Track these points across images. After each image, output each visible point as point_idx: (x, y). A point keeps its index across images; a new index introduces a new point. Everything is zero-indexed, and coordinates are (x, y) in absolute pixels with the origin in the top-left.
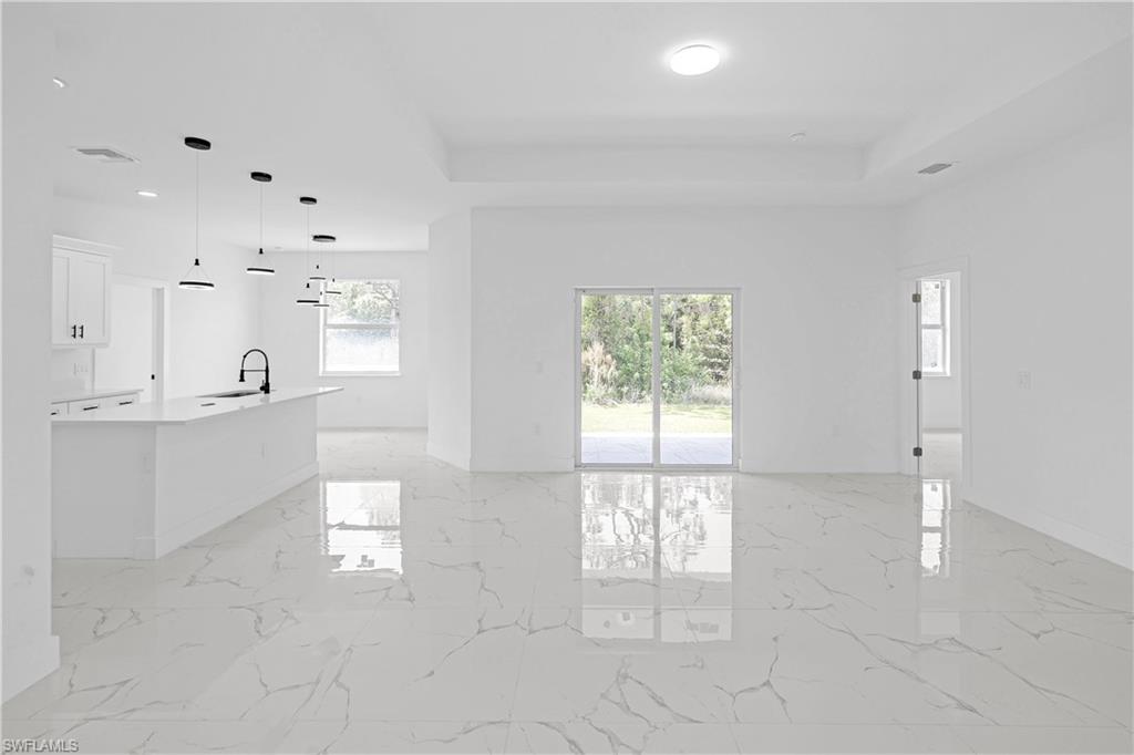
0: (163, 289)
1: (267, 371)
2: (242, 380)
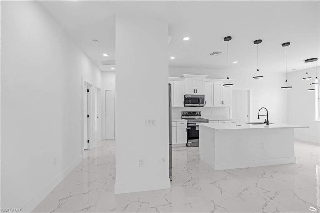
0: (249, 90)
1: (267, 116)
2: (259, 118)
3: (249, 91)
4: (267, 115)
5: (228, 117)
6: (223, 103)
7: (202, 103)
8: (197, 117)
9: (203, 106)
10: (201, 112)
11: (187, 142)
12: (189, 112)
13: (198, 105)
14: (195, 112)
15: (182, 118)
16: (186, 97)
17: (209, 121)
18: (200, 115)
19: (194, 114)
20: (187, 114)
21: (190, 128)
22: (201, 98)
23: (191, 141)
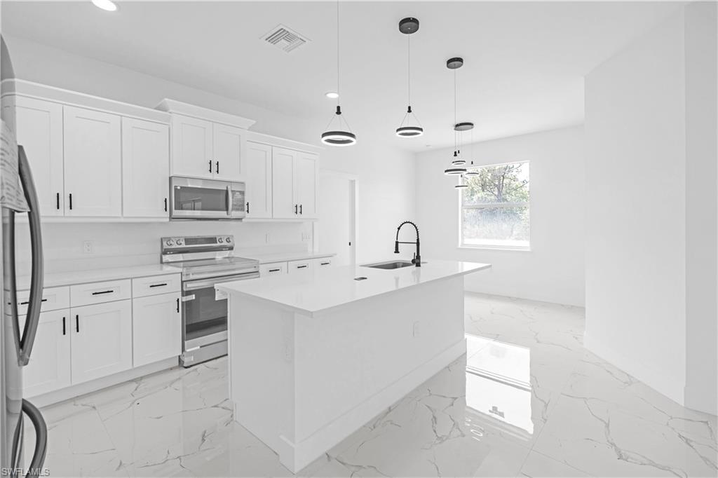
0: (355, 181)
1: (418, 244)
2: (397, 251)
3: (353, 182)
4: (418, 240)
5: (310, 250)
6: (298, 209)
7: (237, 210)
8: (219, 256)
9: (240, 219)
10: (233, 236)
11: (183, 350)
12: (188, 241)
13: (223, 214)
14: (213, 240)
15: (162, 262)
16: (178, 184)
17: (260, 266)
18: (231, 248)
19: (209, 244)
20: (184, 245)
21: (193, 297)
22: (232, 191)
23: (194, 345)
